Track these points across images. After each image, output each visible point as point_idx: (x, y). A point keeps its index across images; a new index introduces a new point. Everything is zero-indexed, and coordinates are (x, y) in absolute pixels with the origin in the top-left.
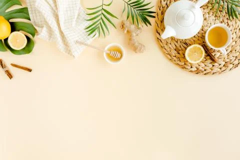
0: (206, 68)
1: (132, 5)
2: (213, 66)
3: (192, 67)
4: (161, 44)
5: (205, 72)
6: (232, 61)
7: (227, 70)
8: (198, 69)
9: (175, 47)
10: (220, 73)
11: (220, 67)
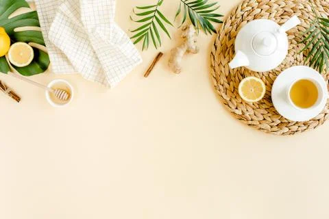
0: (254, 117)
1: (190, 5)
2: (264, 119)
3: (237, 108)
4: (213, 62)
5: (250, 122)
6: (290, 125)
7: (279, 133)
8: (243, 113)
9: (227, 74)
10: (268, 132)
11: (272, 124)
